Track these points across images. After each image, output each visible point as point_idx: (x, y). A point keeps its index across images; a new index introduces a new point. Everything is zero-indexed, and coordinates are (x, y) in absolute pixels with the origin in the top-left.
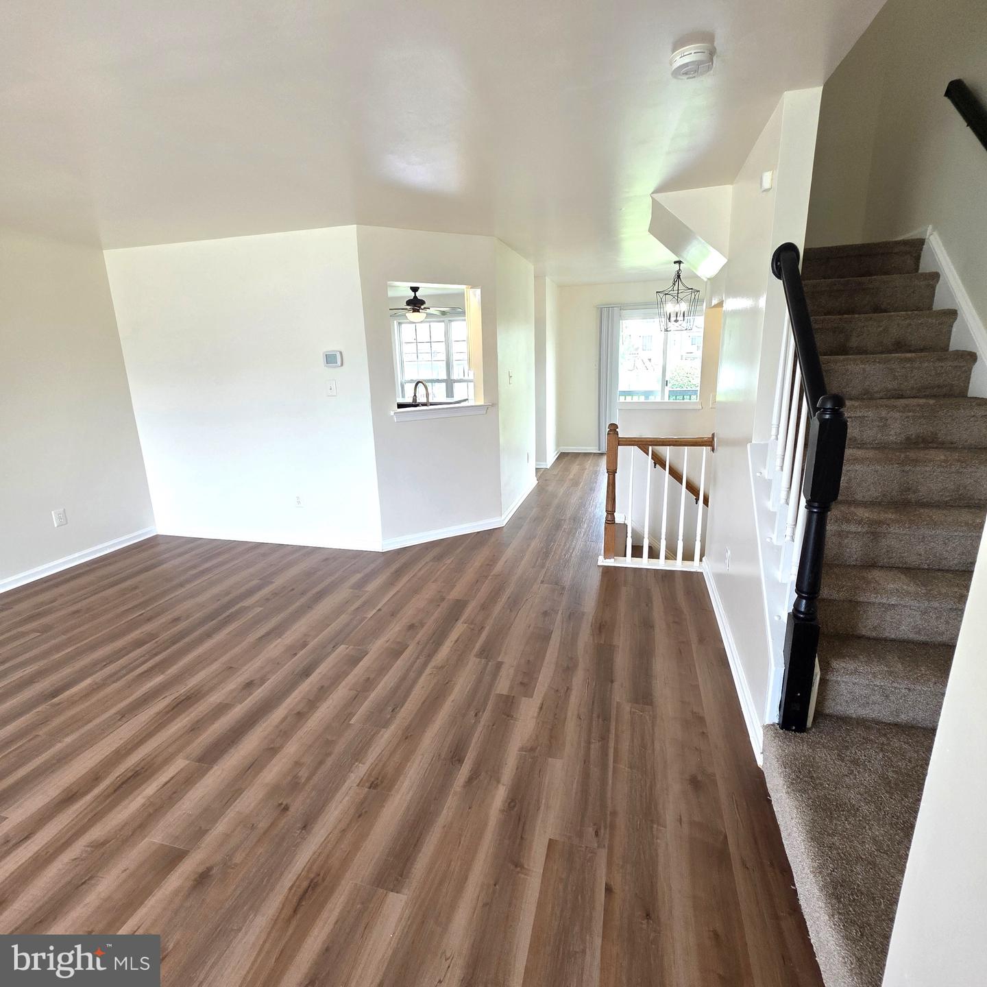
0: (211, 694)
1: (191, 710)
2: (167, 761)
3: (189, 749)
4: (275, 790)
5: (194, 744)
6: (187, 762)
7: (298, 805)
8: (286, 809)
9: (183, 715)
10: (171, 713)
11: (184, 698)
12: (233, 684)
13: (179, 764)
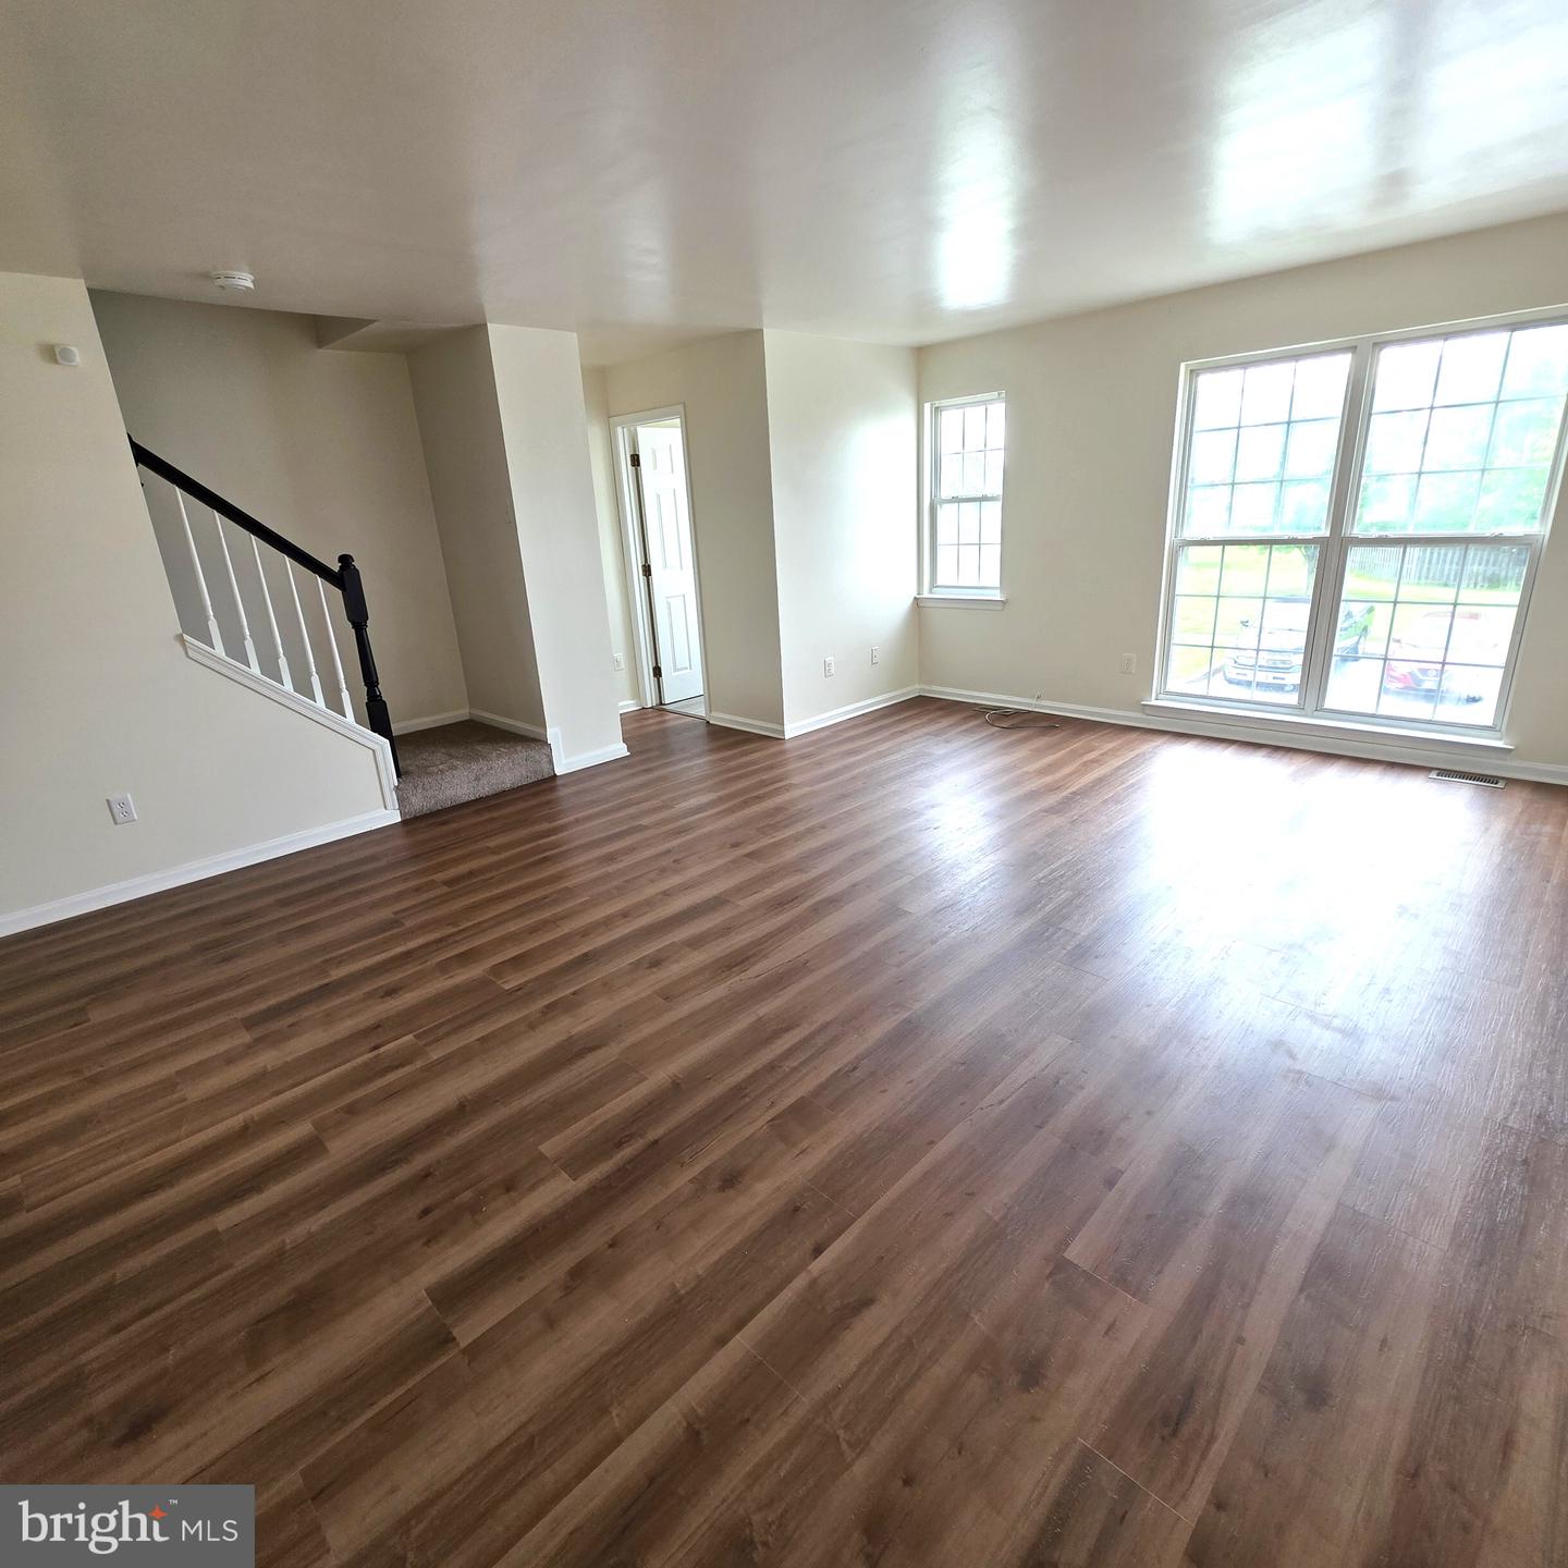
0: (701, 965)
1: (728, 951)
2: (754, 908)
3: (735, 912)
4: (677, 872)
5: (730, 915)
6: (739, 903)
7: (666, 862)
8: (674, 861)
9: (737, 947)
10: (750, 954)
11: (734, 969)
12: (673, 970)
13: (746, 903)
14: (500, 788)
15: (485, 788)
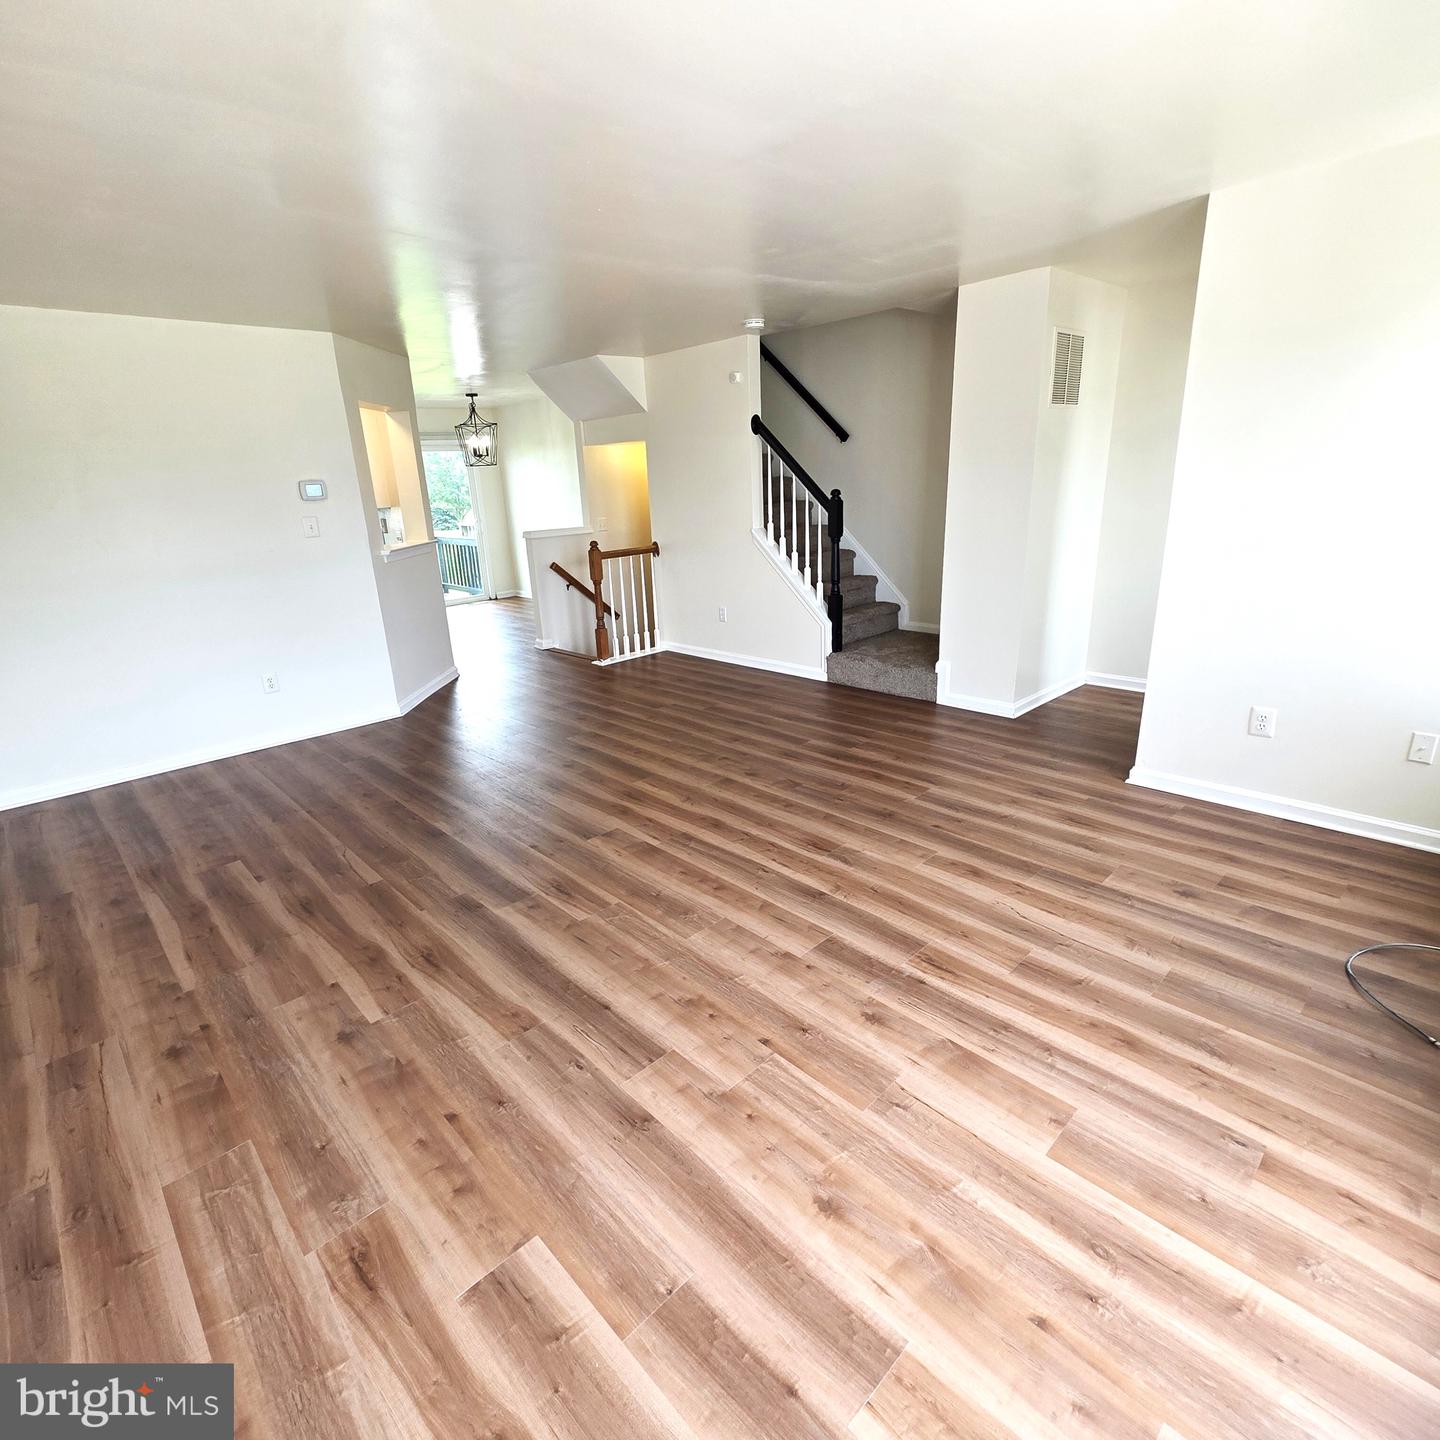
14: (893, 692)
15: (882, 686)
